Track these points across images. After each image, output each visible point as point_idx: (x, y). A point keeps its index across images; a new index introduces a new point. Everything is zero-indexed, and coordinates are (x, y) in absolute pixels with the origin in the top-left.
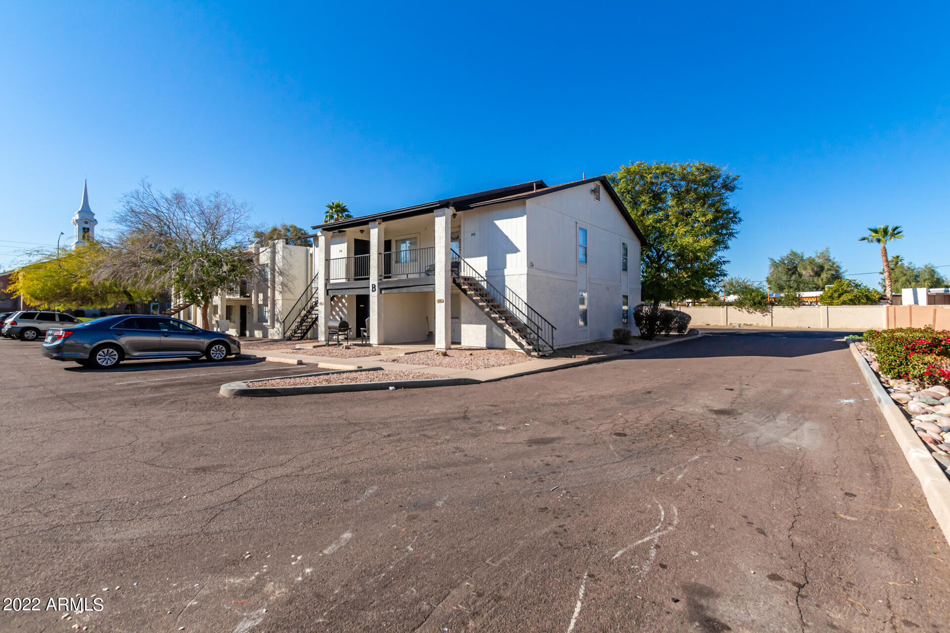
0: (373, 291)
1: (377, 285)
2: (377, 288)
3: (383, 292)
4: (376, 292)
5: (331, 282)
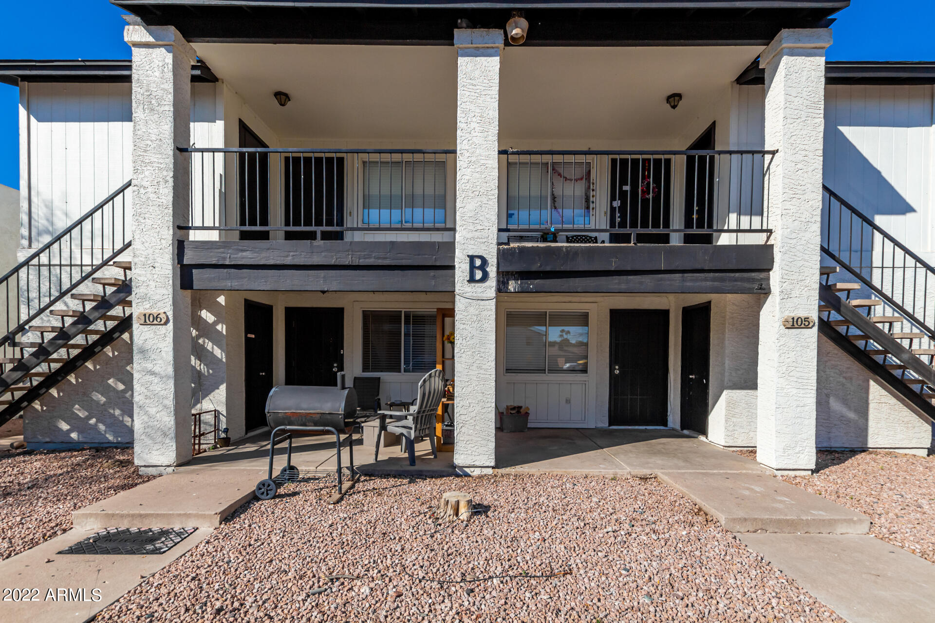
0: (472, 280)
1: (493, 261)
2: (492, 270)
3: (512, 286)
4: (492, 282)
5: (195, 236)
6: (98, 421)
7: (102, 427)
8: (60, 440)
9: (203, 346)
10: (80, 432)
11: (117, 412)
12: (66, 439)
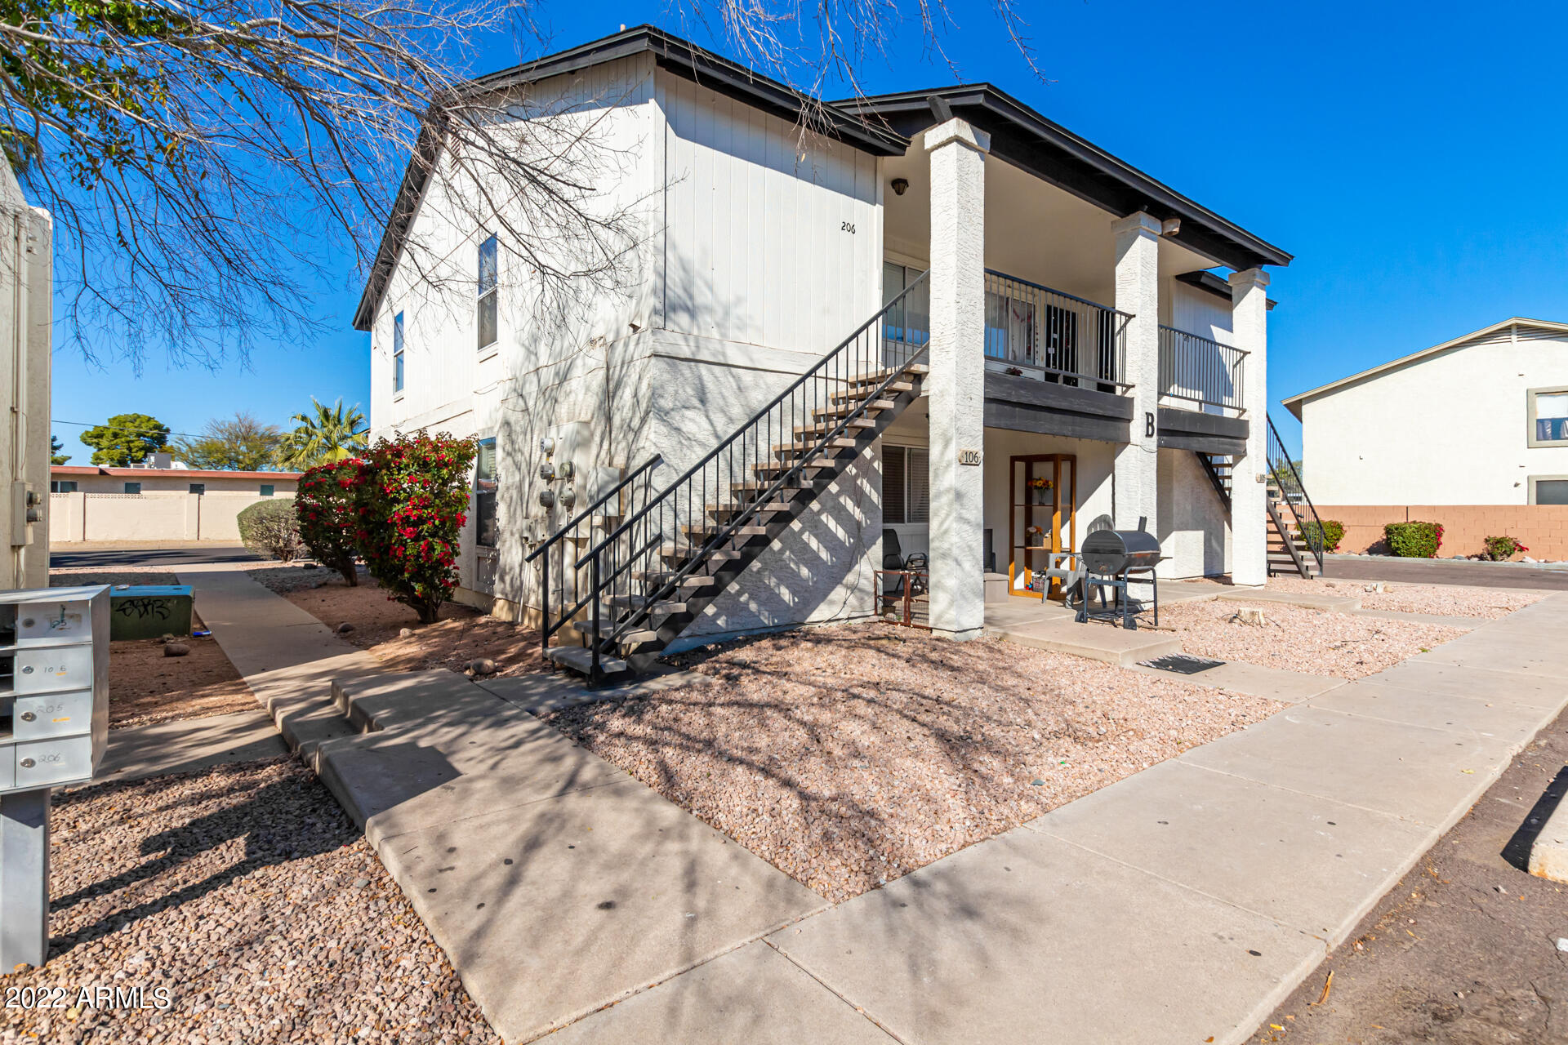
1: (1155, 418)
2: (1155, 426)
4: (1154, 438)
6: (751, 597)
7: (753, 606)
8: (704, 632)
9: (861, 488)
10: (730, 615)
11: (773, 582)
12: (711, 629)
